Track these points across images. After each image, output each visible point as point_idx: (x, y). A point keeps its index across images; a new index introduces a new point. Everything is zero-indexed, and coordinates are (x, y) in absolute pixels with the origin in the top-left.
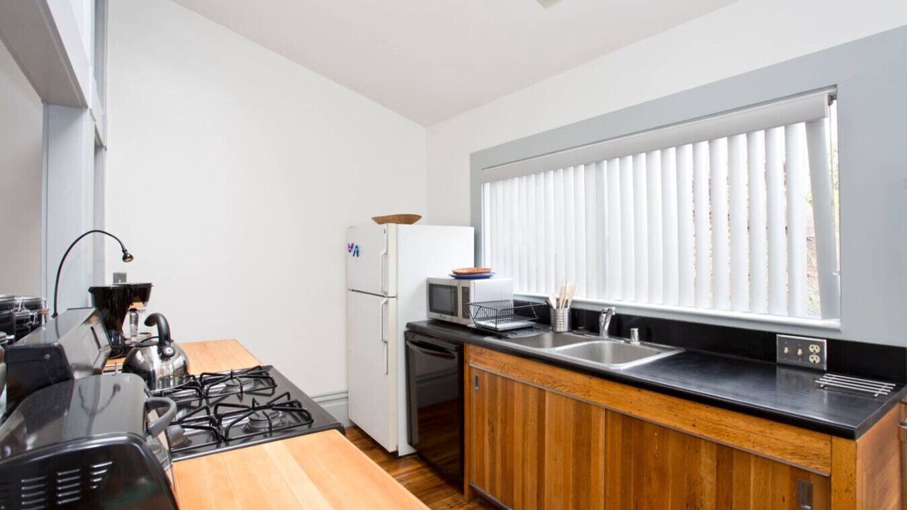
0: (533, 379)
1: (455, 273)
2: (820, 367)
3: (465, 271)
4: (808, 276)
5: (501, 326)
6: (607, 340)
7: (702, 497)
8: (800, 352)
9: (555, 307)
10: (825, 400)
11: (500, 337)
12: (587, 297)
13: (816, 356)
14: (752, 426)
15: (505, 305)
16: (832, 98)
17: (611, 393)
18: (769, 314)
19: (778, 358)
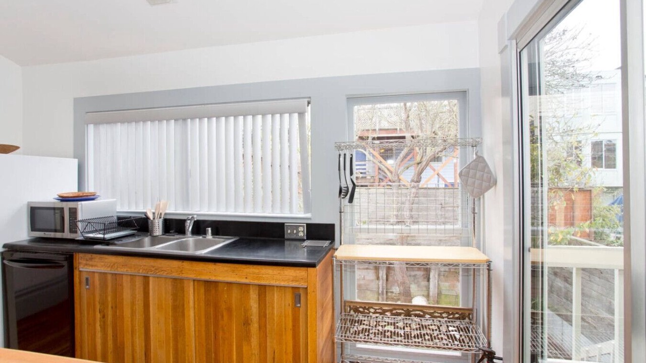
0: (139, 270)
1: (60, 196)
2: (303, 238)
3: (71, 195)
4: (299, 193)
5: (108, 236)
6: (190, 237)
7: (252, 317)
8: (295, 232)
9: (152, 219)
10: (306, 254)
11: (108, 244)
12: (175, 211)
13: (302, 233)
14: (275, 272)
15: (111, 220)
16: (309, 103)
17: (197, 269)
18: (281, 213)
19: (286, 236)
